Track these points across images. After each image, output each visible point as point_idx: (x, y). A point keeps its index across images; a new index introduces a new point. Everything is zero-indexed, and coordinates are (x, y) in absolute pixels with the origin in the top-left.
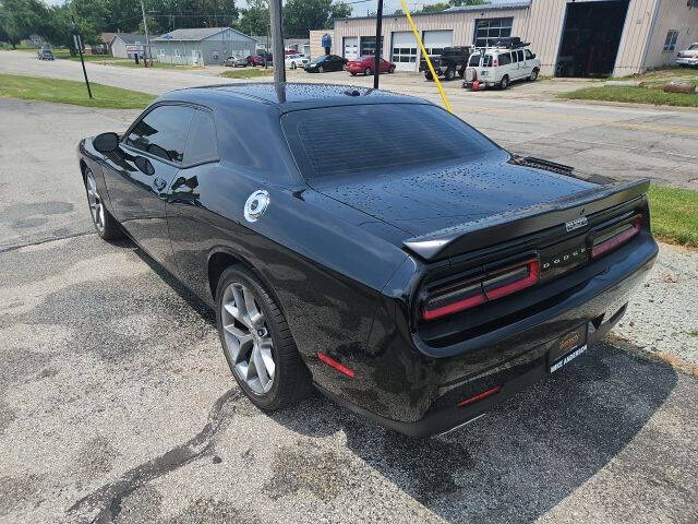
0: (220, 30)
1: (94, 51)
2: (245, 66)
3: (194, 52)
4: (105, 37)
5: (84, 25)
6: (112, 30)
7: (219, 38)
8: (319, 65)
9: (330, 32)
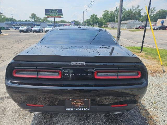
0: (133, 20)
1: (105, 26)
2: (138, 29)
3: (125, 26)
4: (108, 23)
5: (104, 21)
6: (110, 22)
7: (133, 22)
8: (158, 28)
9: (164, 20)
